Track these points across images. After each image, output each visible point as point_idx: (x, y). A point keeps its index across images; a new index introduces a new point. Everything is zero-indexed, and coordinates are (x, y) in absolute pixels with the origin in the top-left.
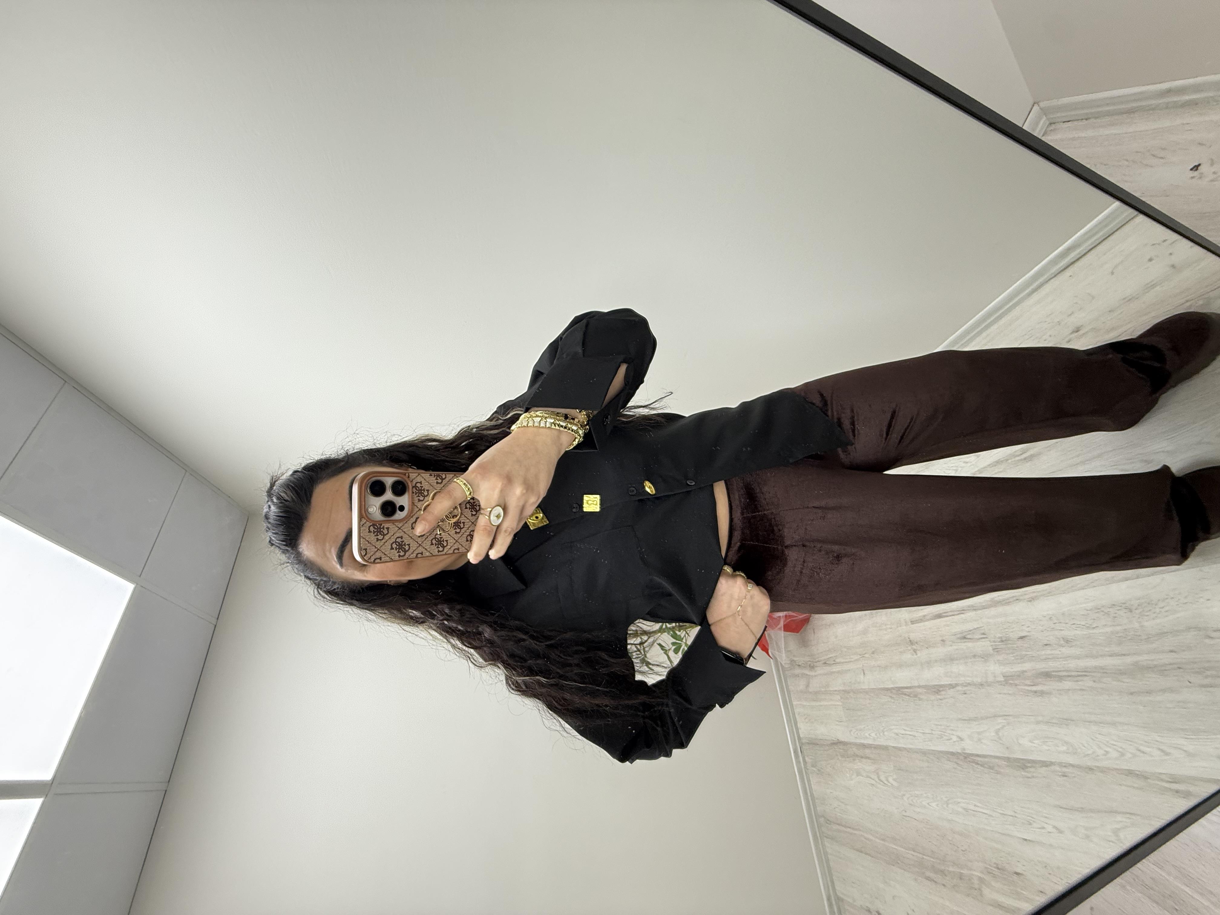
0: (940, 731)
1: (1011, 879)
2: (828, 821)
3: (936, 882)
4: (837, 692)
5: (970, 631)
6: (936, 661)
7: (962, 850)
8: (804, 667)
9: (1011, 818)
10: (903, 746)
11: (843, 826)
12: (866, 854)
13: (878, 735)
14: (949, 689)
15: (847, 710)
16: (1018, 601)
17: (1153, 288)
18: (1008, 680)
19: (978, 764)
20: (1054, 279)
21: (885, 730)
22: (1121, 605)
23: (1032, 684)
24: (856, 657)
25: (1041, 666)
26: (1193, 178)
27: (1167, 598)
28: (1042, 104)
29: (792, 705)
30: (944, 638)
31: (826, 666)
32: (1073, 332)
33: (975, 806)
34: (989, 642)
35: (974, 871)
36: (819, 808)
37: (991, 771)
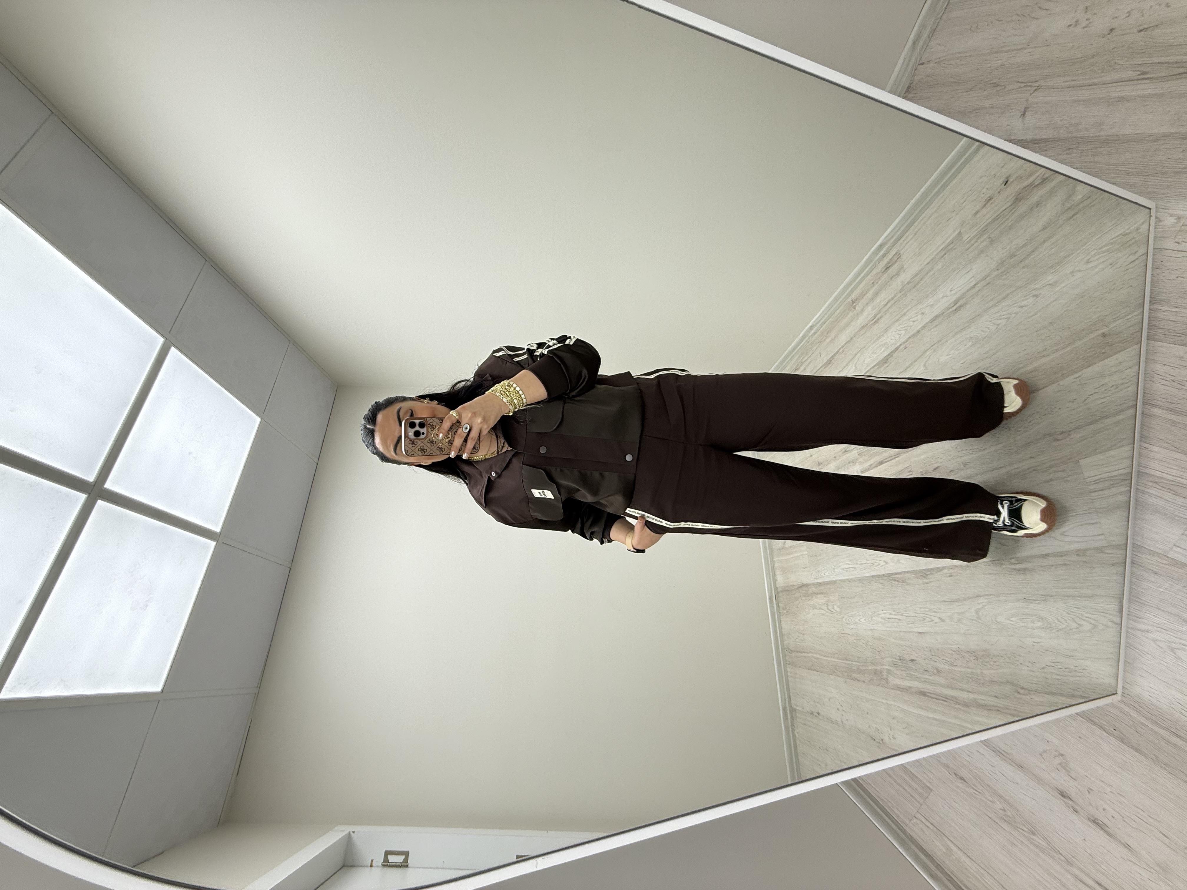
2: (789, 651)
3: (858, 680)
7: (879, 652)
9: (913, 618)
10: (847, 578)
11: (799, 652)
12: (814, 670)
13: (830, 573)
15: (811, 557)
19: (895, 580)
33: (891, 614)
35: (885, 665)
36: (785, 642)
37: (904, 584)
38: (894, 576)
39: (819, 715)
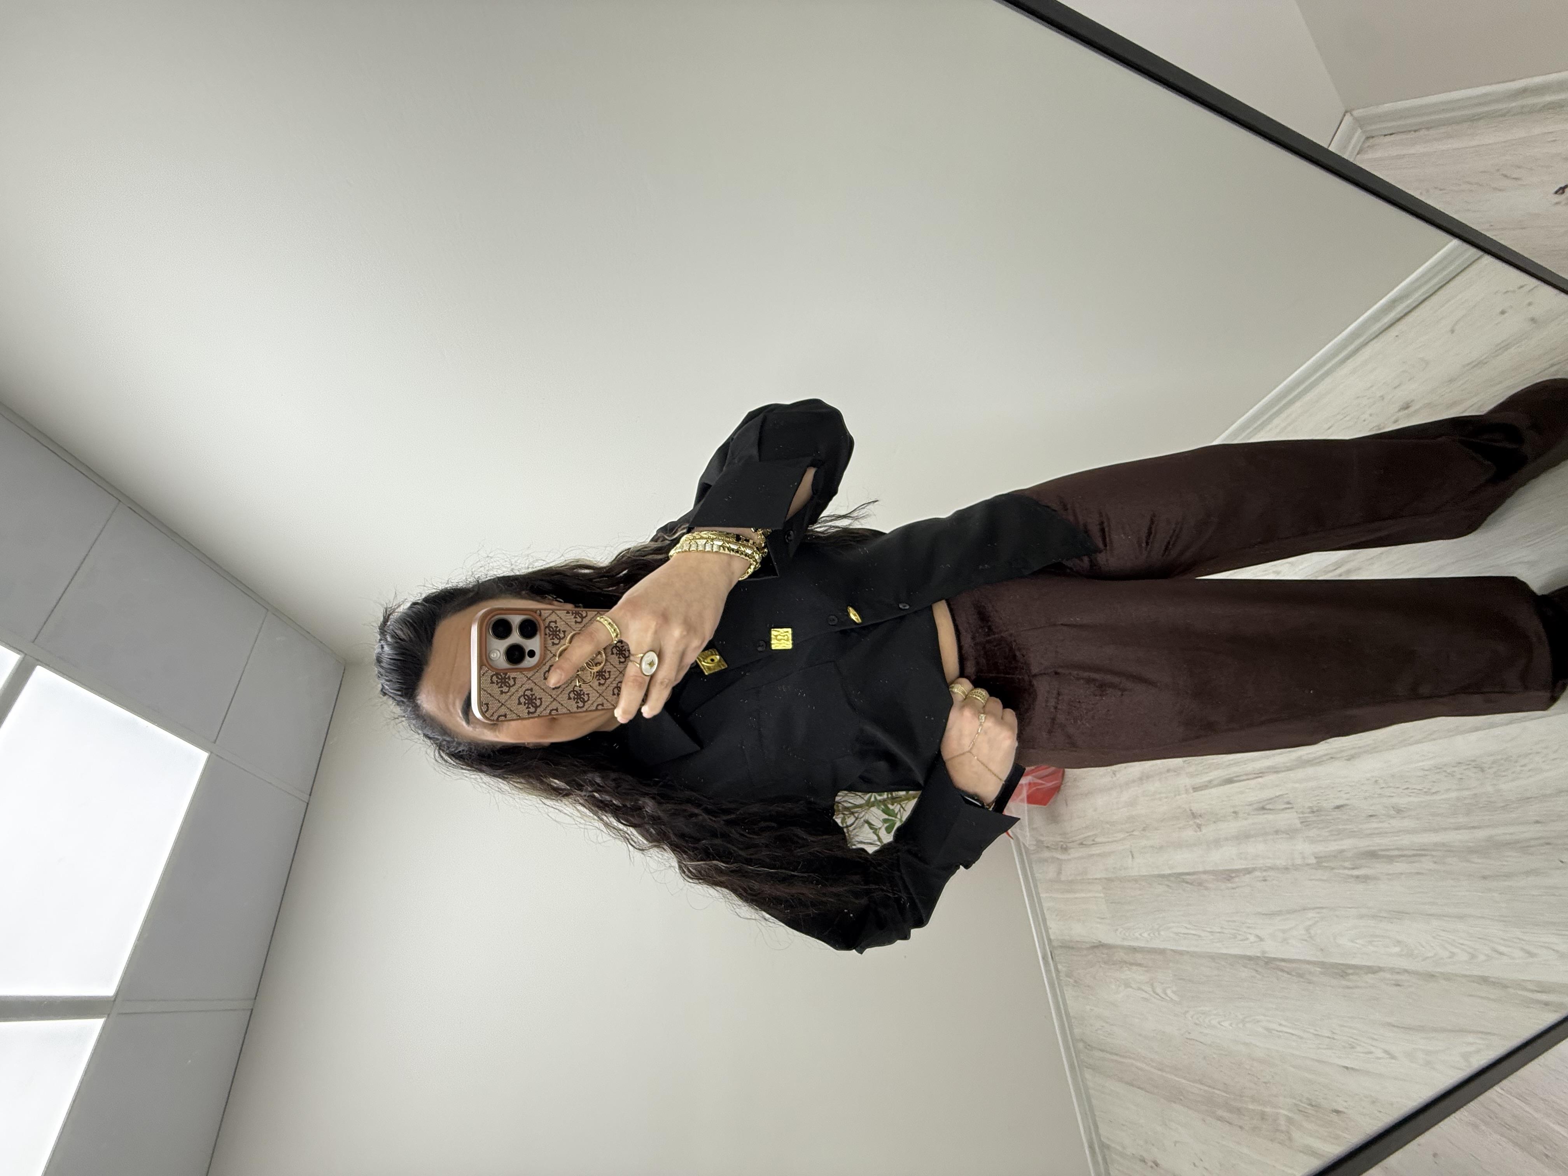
0: (1234, 929)
1: (1329, 1118)
2: (1089, 1046)
3: (1230, 1123)
4: (1097, 881)
5: (1271, 799)
6: (1227, 839)
7: (1265, 1083)
8: (1054, 849)
9: (1328, 1039)
10: (1184, 949)
11: (1107, 1052)
12: (1139, 1088)
13: (1152, 935)
14: (1244, 875)
15: (1112, 903)
16: (1333, 760)
17: (1507, 349)
18: (1321, 861)
19: (1282, 971)
20: (1375, 340)
21: (1162, 928)
22: (1468, 763)
23: (1352, 867)
24: (1121, 836)
25: (1364, 844)
26: (1557, 203)
27: (1530, 754)
28: (1356, 113)
29: (1039, 898)
30: (1236, 809)
31: (1082, 848)
32: (1399, 411)
33: (1280, 1025)
34: (1295, 813)
35: (1281, 1108)
36: (1077, 1031)
37: (1302, 980)
38: (1278, 963)
39: (1156, 1166)
